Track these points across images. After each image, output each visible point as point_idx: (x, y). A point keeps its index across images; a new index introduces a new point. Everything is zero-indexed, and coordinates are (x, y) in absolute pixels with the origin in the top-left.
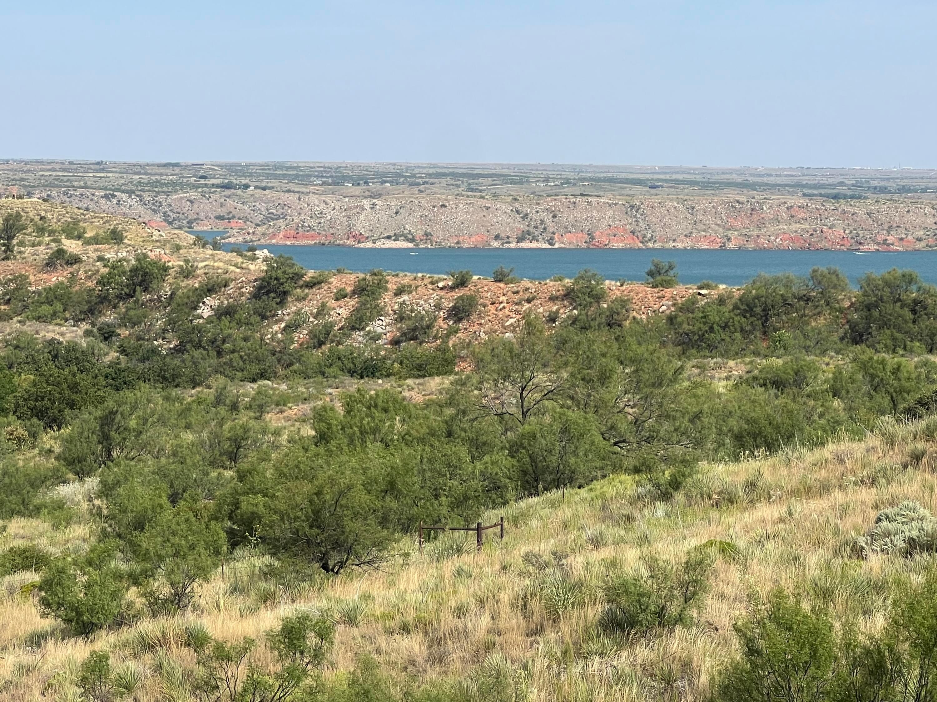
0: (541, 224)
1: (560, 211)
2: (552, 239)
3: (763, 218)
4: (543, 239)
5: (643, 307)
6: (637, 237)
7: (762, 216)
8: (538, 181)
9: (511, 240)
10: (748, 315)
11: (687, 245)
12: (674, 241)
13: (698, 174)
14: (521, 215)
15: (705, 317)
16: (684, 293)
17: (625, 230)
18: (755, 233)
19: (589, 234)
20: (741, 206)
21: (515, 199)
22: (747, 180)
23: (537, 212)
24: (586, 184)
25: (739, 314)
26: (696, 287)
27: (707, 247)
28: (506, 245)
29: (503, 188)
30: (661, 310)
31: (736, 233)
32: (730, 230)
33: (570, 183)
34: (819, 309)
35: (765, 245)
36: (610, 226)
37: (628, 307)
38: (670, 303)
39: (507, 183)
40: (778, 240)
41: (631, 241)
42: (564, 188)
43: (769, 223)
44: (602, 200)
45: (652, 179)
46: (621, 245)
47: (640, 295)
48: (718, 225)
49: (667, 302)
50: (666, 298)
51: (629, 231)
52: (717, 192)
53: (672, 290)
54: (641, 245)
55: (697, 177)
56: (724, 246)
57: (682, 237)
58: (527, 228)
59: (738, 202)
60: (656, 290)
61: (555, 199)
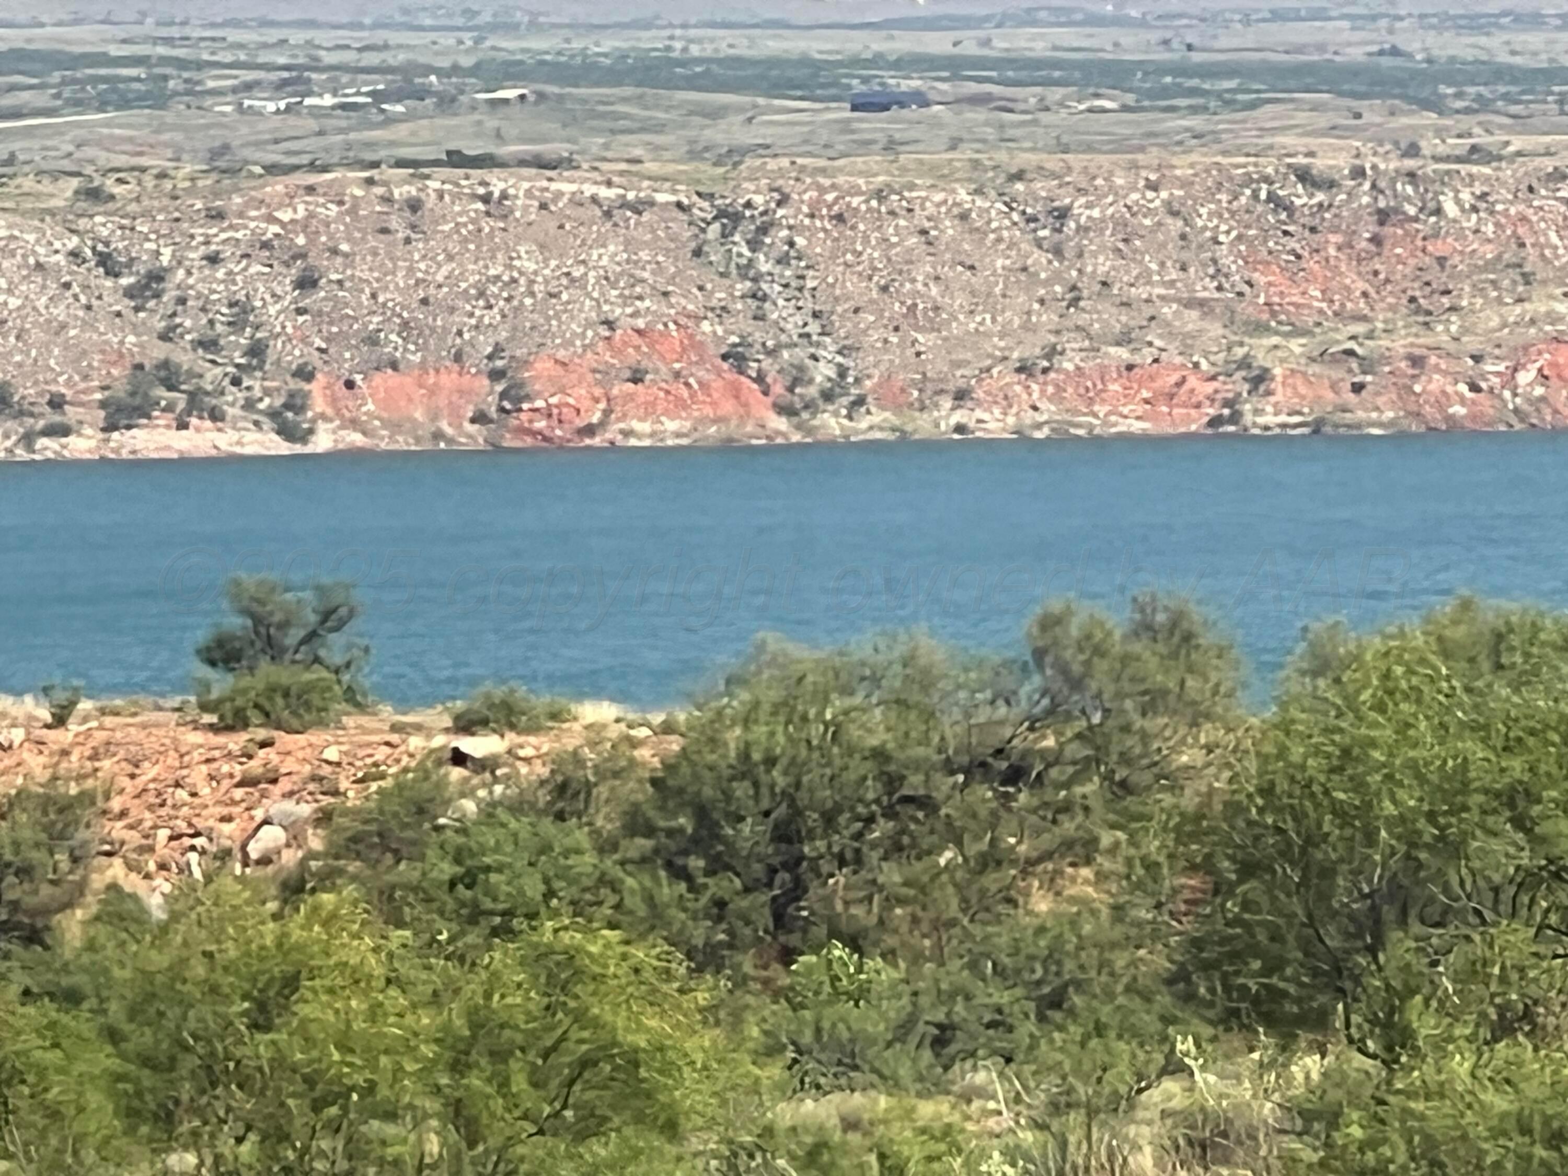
0: (235, 325)
1: (335, 252)
2: (297, 404)
3: (1441, 261)
4: (249, 405)
5: (163, 834)
6: (760, 379)
7: (1436, 248)
8: (248, 87)
9: (72, 413)
10: (696, 863)
11: (1029, 417)
12: (961, 396)
13: (1142, 23)
14: (125, 281)
15: (470, 879)
16: (381, 753)
17: (693, 344)
18: (1399, 344)
19: (496, 375)
20: (1320, 197)
21: (94, 194)
22: (1395, 52)
23: (213, 260)
24: (510, 94)
25: (643, 861)
26: (448, 722)
27: (1137, 427)
28: (47, 447)
29: (58, 131)
30: (254, 850)
31: (1296, 345)
32: (1260, 329)
33: (421, 94)
34: (1069, 826)
35: (1458, 410)
36: (610, 324)
37: (82, 834)
38: (306, 810)
39: (78, 104)
40: (1524, 378)
41: (728, 407)
42: (391, 120)
43: (1478, 290)
44: (568, 188)
45: (877, 61)
46: (671, 425)
47: (149, 771)
48: (1202, 304)
49: (289, 806)
50: (285, 785)
51: (713, 351)
52: (1223, 122)
53: (315, 737)
54: (780, 423)
55: (1128, 38)
56: (1235, 417)
57: (1001, 375)
58: (159, 351)
59: (1304, 176)
60: (235, 742)
61: (310, 190)
